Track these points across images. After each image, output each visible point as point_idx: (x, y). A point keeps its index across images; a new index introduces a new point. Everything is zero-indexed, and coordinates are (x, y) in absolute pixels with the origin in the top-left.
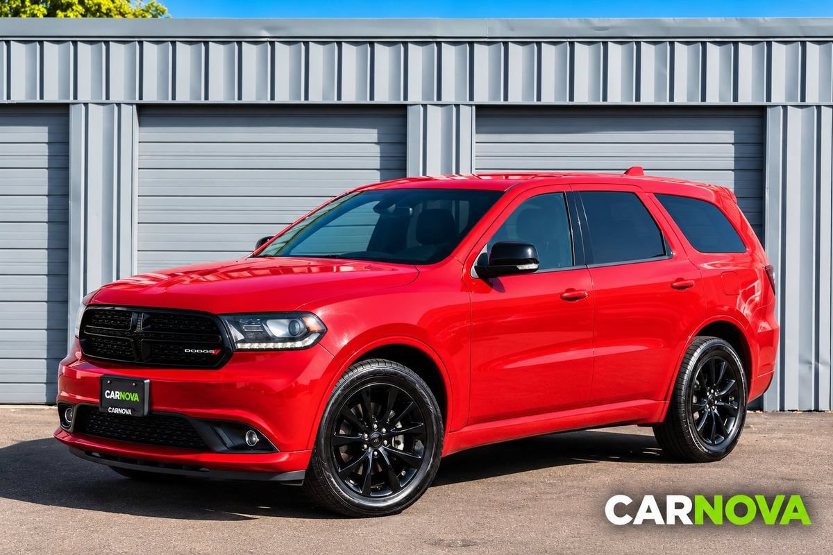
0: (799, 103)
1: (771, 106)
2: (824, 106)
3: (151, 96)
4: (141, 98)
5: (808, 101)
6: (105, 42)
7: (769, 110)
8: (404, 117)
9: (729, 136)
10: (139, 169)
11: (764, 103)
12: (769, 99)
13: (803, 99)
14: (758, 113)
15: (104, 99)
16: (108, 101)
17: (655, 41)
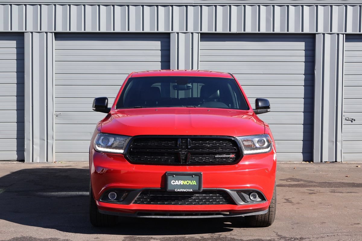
0: (330, 32)
1: (318, 34)
2: (340, 34)
3: (59, 29)
4: (55, 30)
5: (333, 32)
6: (39, 5)
7: (317, 35)
8: (169, 38)
9: (303, 47)
10: (56, 61)
11: (315, 32)
12: (317, 31)
13: (331, 31)
14: (312, 37)
15: (39, 30)
16: (41, 31)
17: (266, 5)
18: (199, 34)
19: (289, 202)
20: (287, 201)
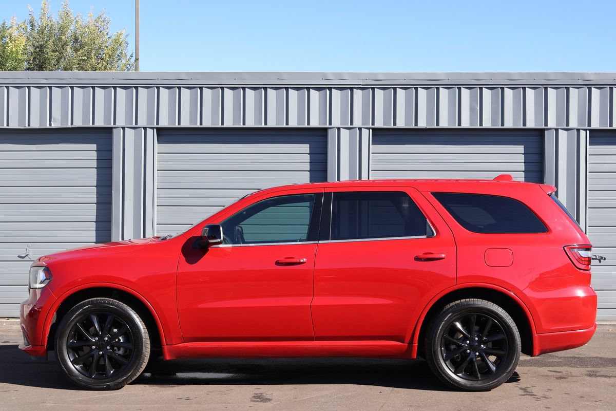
0: (565, 127)
1: (547, 129)
2: (582, 129)
3: (164, 123)
4: (158, 123)
5: (570, 126)
6: (135, 87)
7: (546, 132)
8: (326, 136)
9: (521, 149)
10: (158, 170)
11: (543, 127)
12: (546, 124)
13: (568, 124)
14: (540, 134)
15: (134, 125)
16: (136, 126)
17: (470, 87)
18: (371, 130)
19: (529, 395)
20: (525, 392)
